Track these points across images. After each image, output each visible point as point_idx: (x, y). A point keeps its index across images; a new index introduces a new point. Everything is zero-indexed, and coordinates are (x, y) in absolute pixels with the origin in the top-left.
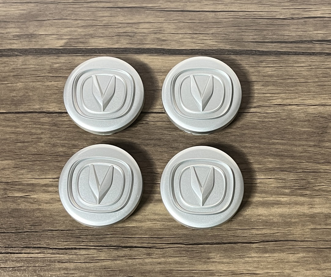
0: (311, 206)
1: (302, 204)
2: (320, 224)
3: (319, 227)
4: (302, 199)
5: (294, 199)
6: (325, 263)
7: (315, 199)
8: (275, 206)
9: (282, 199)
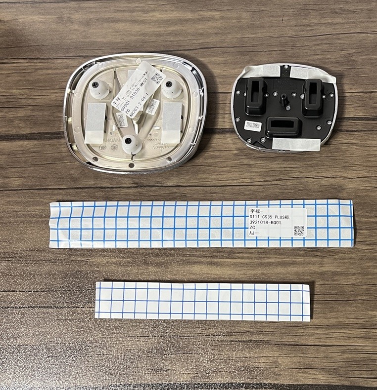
0: (321, 265)
1: (314, 264)
2: (328, 281)
3: (327, 283)
4: (314, 259)
5: (307, 259)
6: (331, 312)
7: (325, 260)
8: (292, 266)
9: (297, 260)
